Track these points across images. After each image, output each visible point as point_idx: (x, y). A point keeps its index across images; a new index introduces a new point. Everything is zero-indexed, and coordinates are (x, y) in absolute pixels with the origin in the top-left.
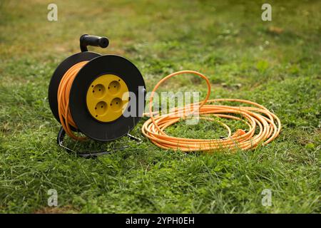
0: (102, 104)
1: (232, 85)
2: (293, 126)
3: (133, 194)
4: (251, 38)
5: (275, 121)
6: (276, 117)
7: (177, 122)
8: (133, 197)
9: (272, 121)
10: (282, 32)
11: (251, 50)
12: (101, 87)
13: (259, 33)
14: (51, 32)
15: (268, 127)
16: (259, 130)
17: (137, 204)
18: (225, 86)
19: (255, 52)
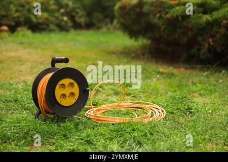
0: (64, 95)
1: (137, 96)
2: (172, 113)
3: (83, 140)
4: (148, 75)
5: (163, 111)
6: (163, 109)
7: (106, 112)
8: (83, 141)
9: (160, 111)
10: (167, 73)
11: (149, 81)
12: (63, 85)
13: (154, 73)
14: (22, 70)
15: (159, 114)
16: (153, 115)
17: (85, 144)
18: (133, 97)
19: (151, 81)
